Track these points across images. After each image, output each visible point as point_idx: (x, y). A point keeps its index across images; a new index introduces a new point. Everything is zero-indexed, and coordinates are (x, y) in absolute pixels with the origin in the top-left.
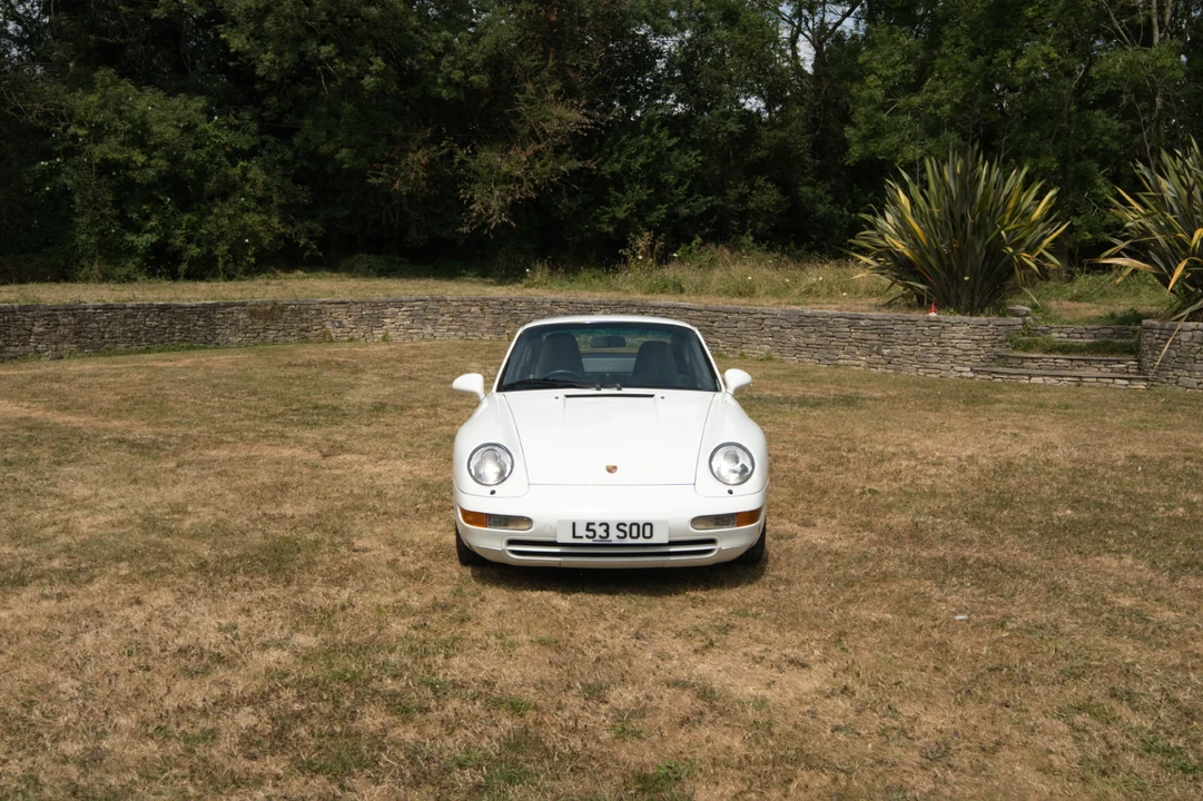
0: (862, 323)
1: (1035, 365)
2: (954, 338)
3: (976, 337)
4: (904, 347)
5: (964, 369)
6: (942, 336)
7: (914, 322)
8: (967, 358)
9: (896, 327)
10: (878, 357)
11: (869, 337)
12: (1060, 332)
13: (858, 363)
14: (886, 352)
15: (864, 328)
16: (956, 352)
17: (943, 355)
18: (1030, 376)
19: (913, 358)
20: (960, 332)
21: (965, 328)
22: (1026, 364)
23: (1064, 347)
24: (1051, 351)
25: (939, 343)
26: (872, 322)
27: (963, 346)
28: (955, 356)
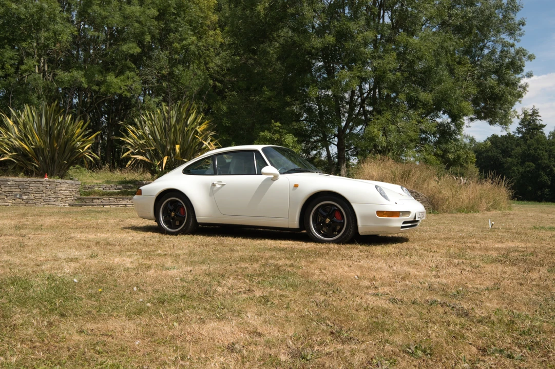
0: (9, 183)
1: (99, 201)
2: (61, 190)
3: (70, 190)
4: (35, 195)
5: (66, 204)
6: (56, 189)
7: (41, 182)
8: (67, 199)
9: (31, 185)
10: (20, 200)
11: (14, 190)
12: (99, 188)
13: (7, 204)
14: (24, 197)
15: (10, 186)
16: (62, 196)
17: (57, 198)
18: (103, 205)
19: (40, 200)
20: (64, 186)
21: (66, 185)
22: (94, 201)
23: (108, 193)
24: (103, 195)
25: (55, 192)
26: (15, 183)
27: (65, 194)
28: (62, 198)
